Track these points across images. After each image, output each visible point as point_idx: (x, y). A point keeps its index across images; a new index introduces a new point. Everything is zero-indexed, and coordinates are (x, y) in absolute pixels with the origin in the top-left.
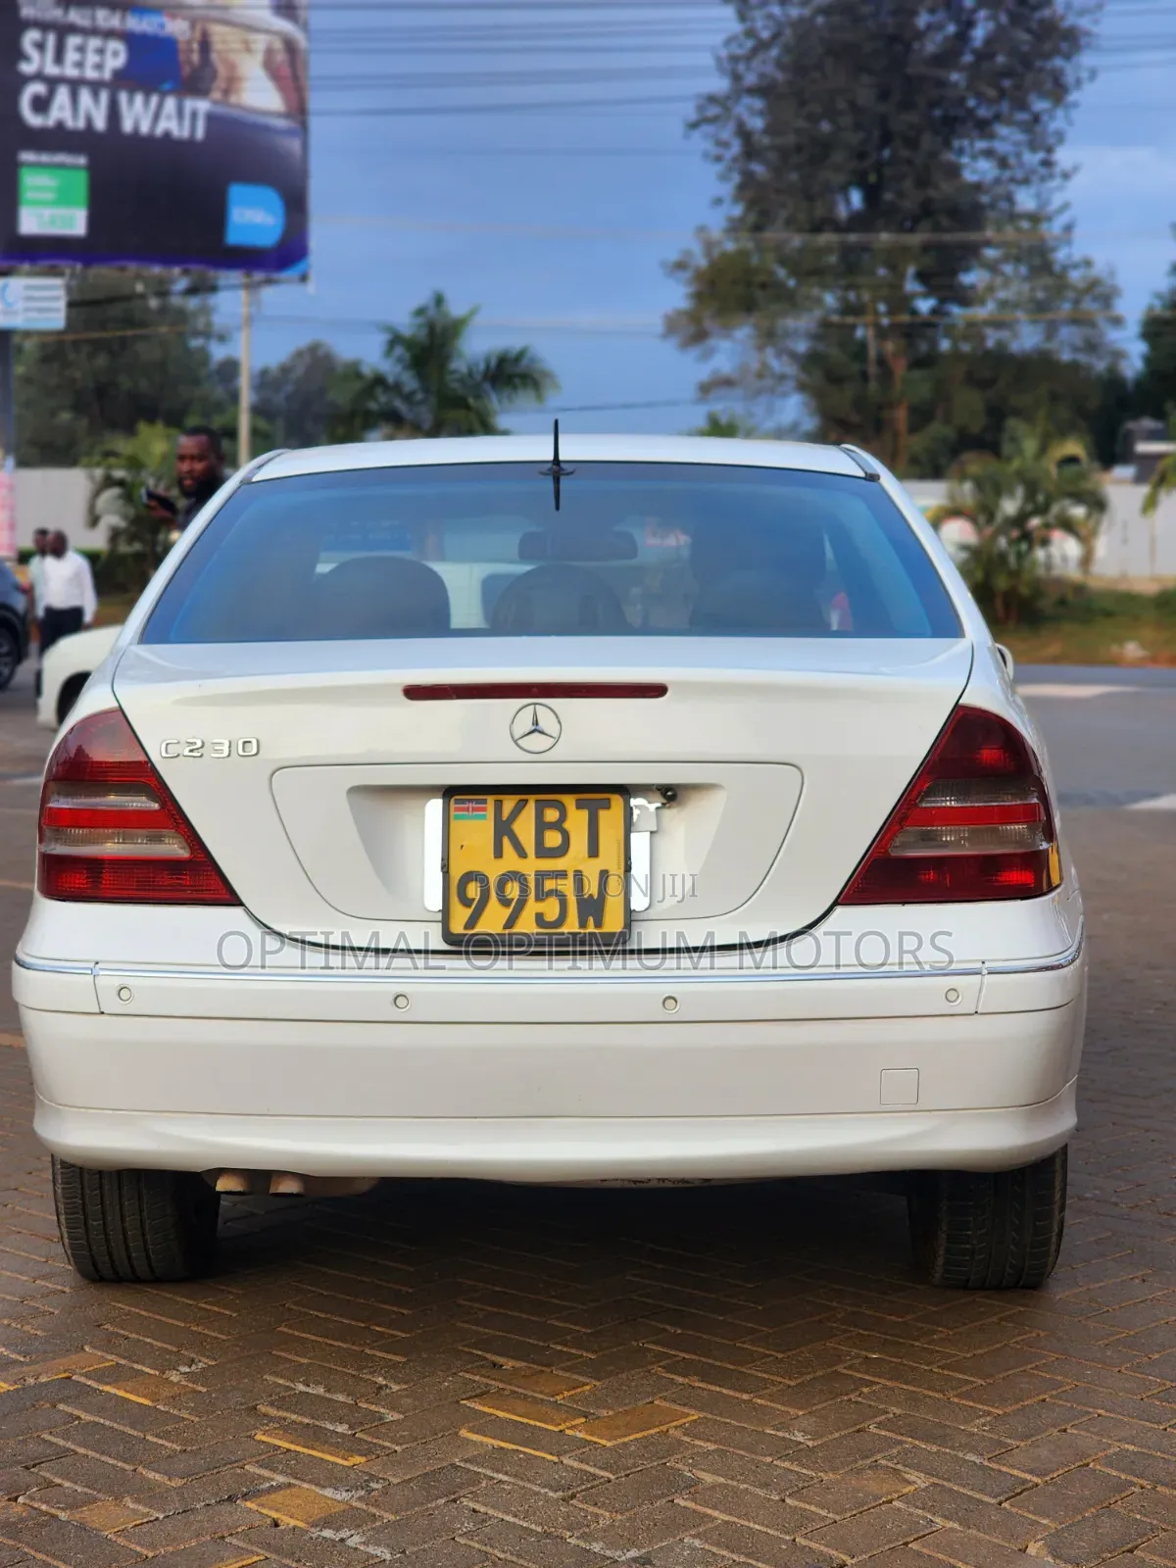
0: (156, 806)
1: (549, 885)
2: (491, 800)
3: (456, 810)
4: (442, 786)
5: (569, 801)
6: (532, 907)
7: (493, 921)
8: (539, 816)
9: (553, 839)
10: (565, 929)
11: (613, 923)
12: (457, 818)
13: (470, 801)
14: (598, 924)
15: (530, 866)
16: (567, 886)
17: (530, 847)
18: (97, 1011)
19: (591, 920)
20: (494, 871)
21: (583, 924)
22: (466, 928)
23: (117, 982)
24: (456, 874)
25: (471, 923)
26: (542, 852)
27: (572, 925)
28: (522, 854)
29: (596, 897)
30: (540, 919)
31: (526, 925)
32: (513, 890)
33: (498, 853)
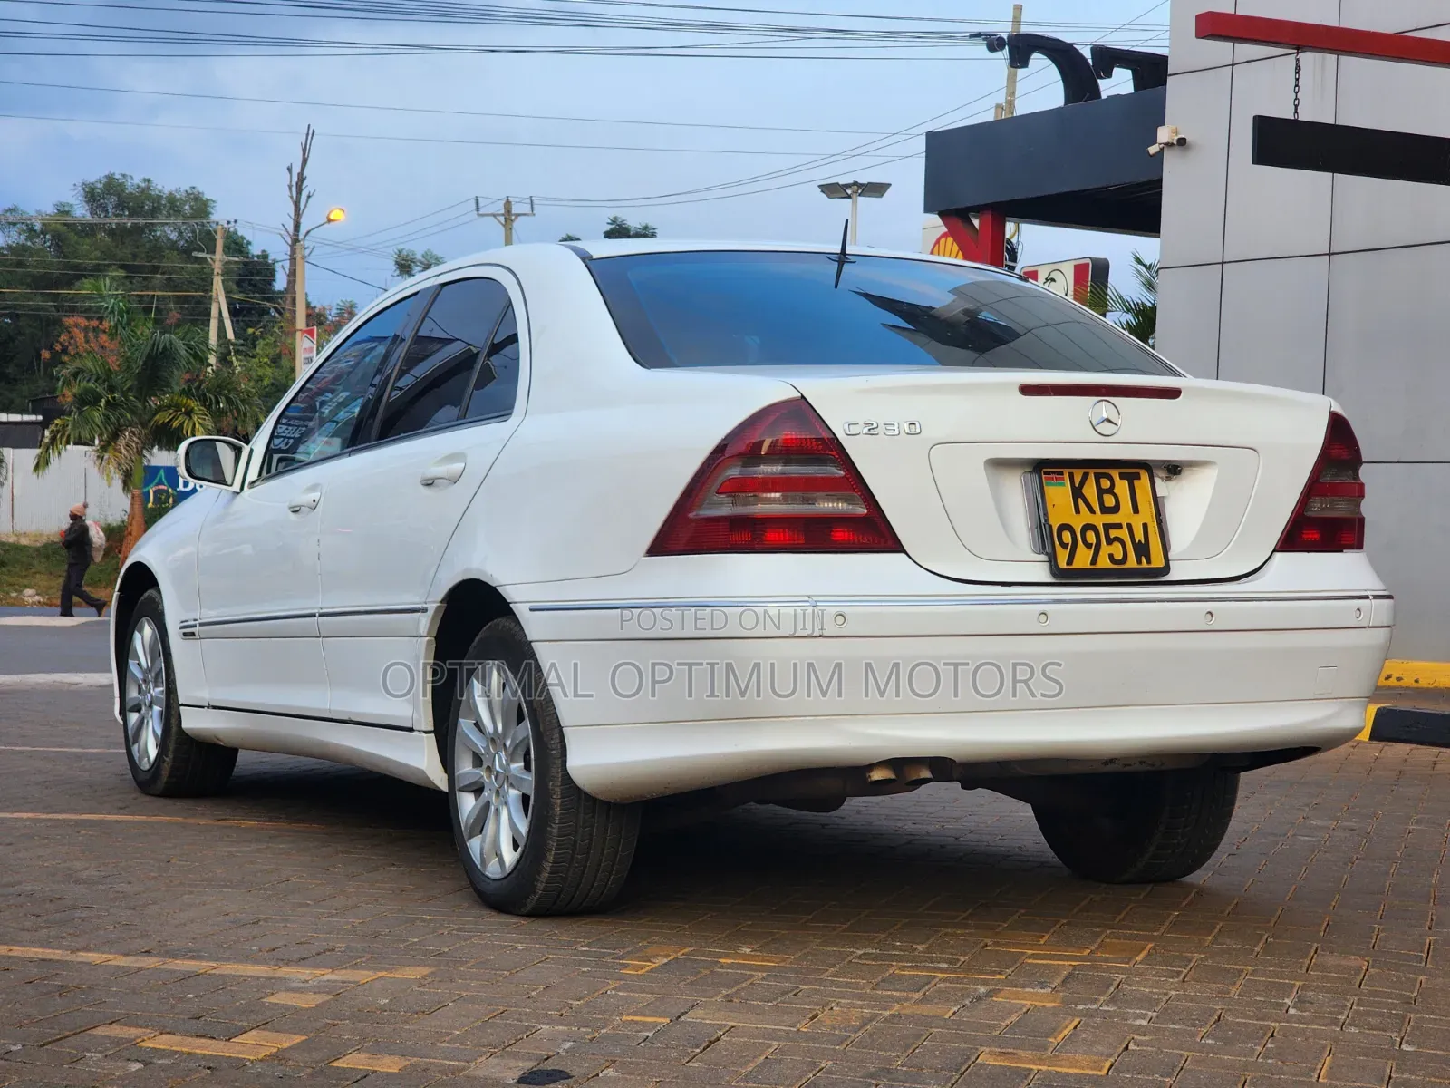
0: (842, 473)
1: (1113, 533)
2: (1066, 472)
3: (1046, 479)
5: (1115, 474)
6: (1105, 549)
7: (1083, 559)
8: (1098, 483)
9: (1109, 501)
10: (1127, 565)
11: (1158, 562)
12: (1048, 484)
13: (1054, 473)
14: (1149, 561)
15: (1100, 520)
16: (1124, 535)
17: (1097, 507)
19: (1143, 560)
20: (1077, 523)
21: (1139, 562)
22: (1068, 564)
23: (835, 610)
24: (1055, 524)
25: (1069, 561)
26: (1105, 510)
27: (1132, 562)
28: (1092, 511)
29: (1143, 542)
30: (1111, 558)
31: (1103, 562)
32: (1091, 537)
33: (1077, 510)
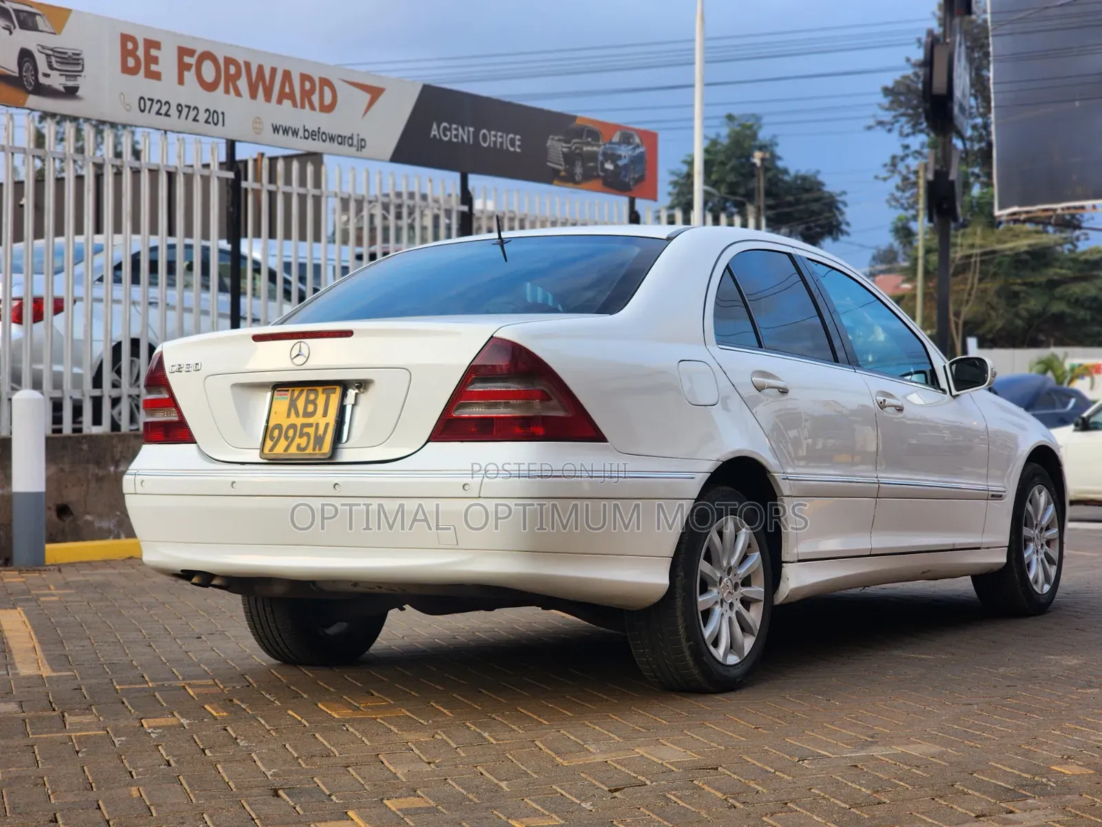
0: (168, 396)
1: (305, 430)
2: (291, 390)
3: (276, 394)
4: (271, 383)
5: (320, 389)
6: (297, 440)
7: (280, 448)
8: (307, 396)
9: (310, 409)
10: (307, 452)
11: (326, 449)
12: (276, 400)
13: (282, 390)
14: (320, 449)
15: (300, 421)
16: (311, 431)
17: (301, 412)
18: (134, 492)
19: (318, 447)
20: (285, 423)
21: (314, 449)
22: (269, 451)
23: (141, 478)
24: (271, 424)
25: (272, 449)
26: (305, 414)
27: (310, 450)
28: (298, 415)
29: (321, 436)
30: (299, 447)
31: (293, 450)
32: (291, 433)
33: (289, 415)
